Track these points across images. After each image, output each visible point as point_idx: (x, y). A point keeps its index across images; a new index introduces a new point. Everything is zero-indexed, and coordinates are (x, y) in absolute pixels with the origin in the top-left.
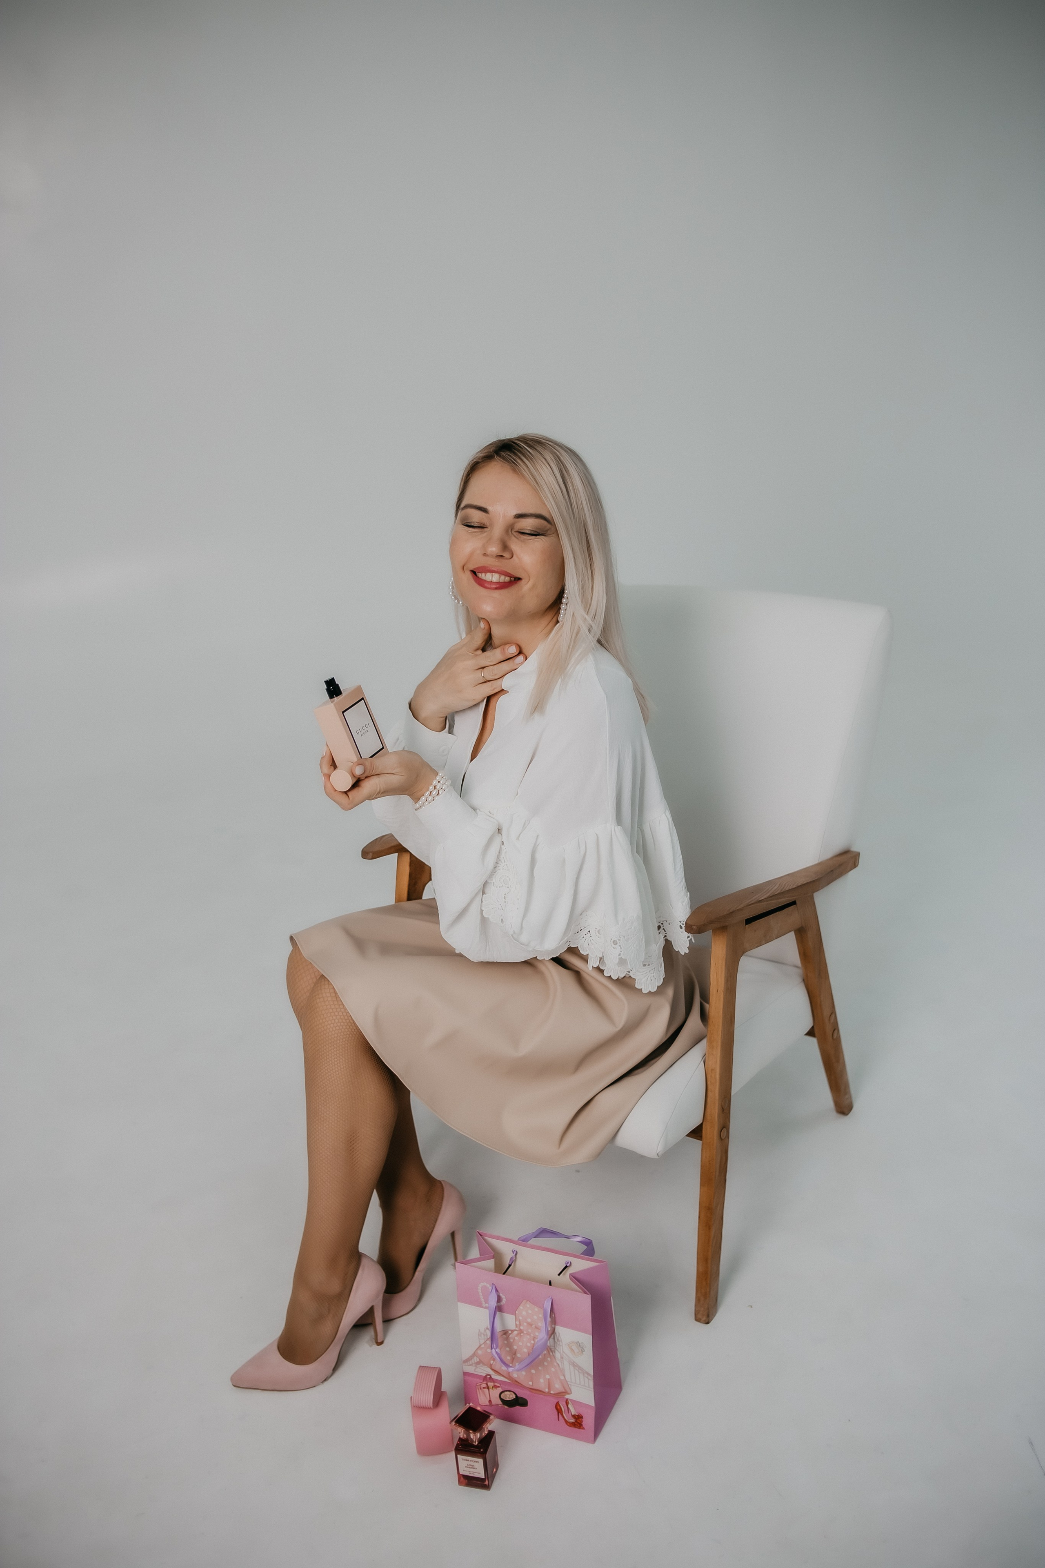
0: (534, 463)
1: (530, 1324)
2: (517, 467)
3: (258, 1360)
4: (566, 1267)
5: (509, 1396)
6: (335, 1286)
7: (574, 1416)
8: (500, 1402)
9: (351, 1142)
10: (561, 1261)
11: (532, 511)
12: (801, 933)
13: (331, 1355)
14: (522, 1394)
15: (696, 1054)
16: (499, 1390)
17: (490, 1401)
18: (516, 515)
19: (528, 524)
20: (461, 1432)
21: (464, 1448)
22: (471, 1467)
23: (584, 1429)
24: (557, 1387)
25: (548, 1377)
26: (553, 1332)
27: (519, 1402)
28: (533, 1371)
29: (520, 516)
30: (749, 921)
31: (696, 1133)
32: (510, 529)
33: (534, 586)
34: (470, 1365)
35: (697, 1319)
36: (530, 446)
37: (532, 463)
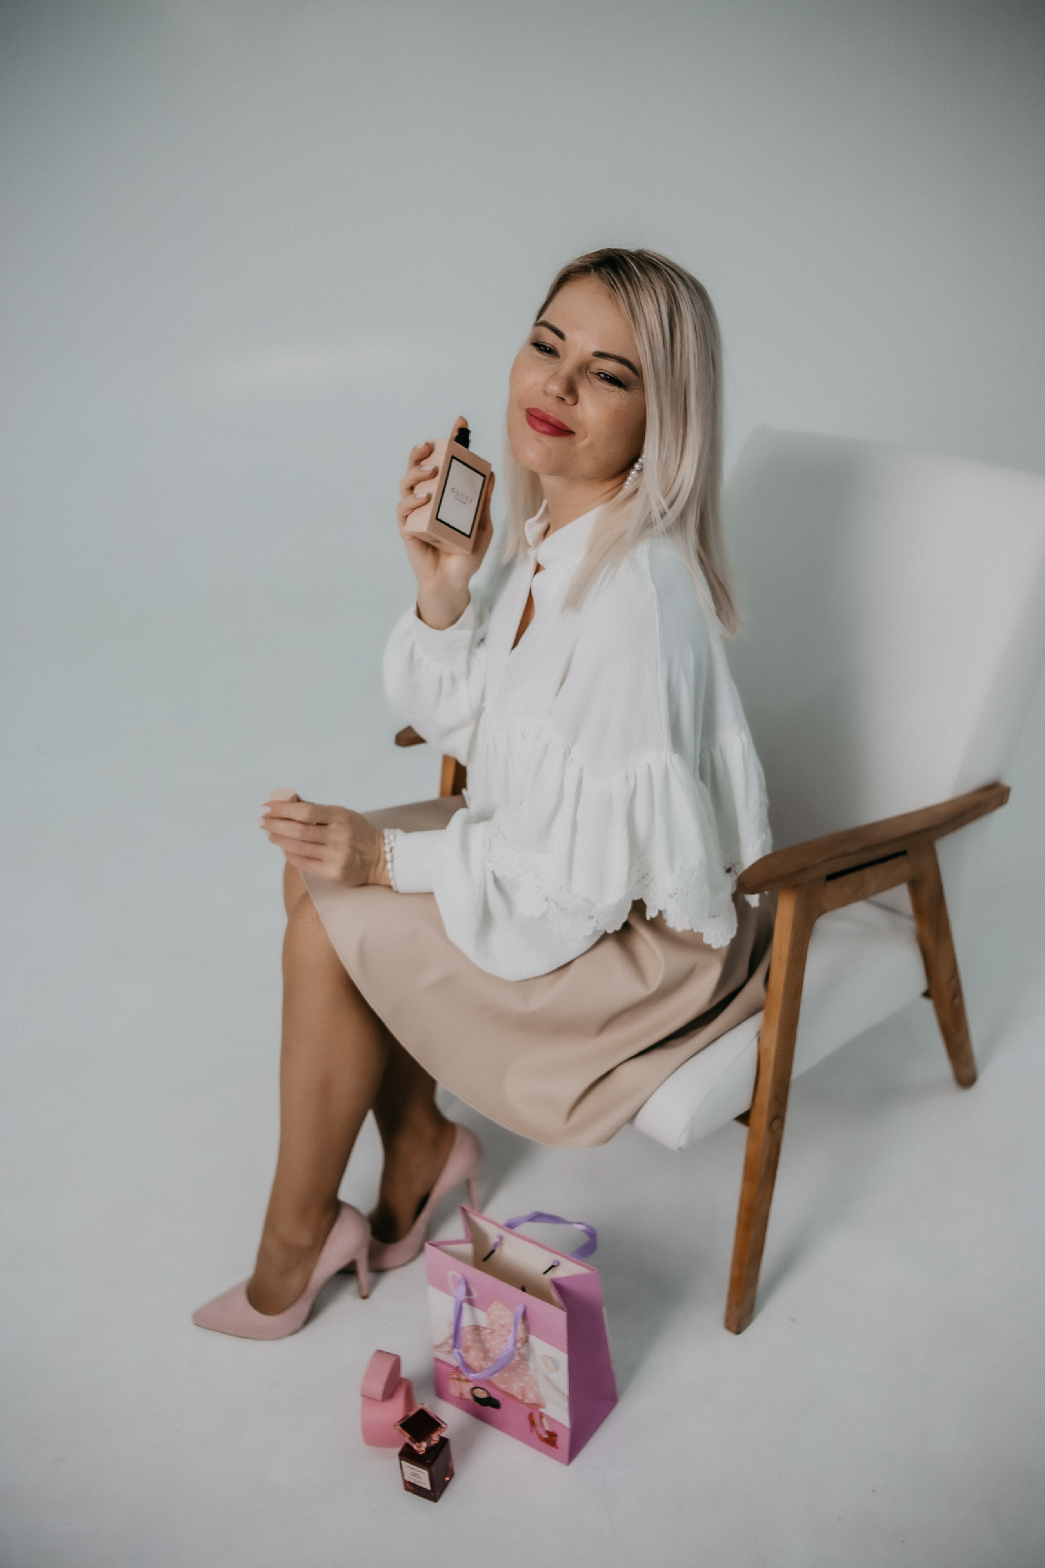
0: (638, 291)
1: (503, 1326)
2: (615, 295)
3: (222, 1301)
4: (552, 1267)
5: (482, 1394)
6: (304, 1238)
7: (548, 1432)
8: (470, 1397)
9: (325, 1087)
10: (547, 1259)
11: (616, 352)
12: (915, 886)
13: (302, 1308)
14: (495, 1395)
15: (751, 1027)
16: (471, 1385)
17: (461, 1394)
18: (596, 352)
19: (610, 366)
20: (406, 1438)
21: (407, 1454)
22: (415, 1475)
23: (557, 1448)
24: (531, 1398)
25: (521, 1384)
26: (526, 1341)
27: (491, 1402)
28: (506, 1375)
29: (600, 355)
30: (831, 877)
31: (744, 1118)
32: (583, 368)
33: (590, 446)
34: (442, 1352)
35: (728, 1327)
36: (641, 269)
37: (636, 290)
